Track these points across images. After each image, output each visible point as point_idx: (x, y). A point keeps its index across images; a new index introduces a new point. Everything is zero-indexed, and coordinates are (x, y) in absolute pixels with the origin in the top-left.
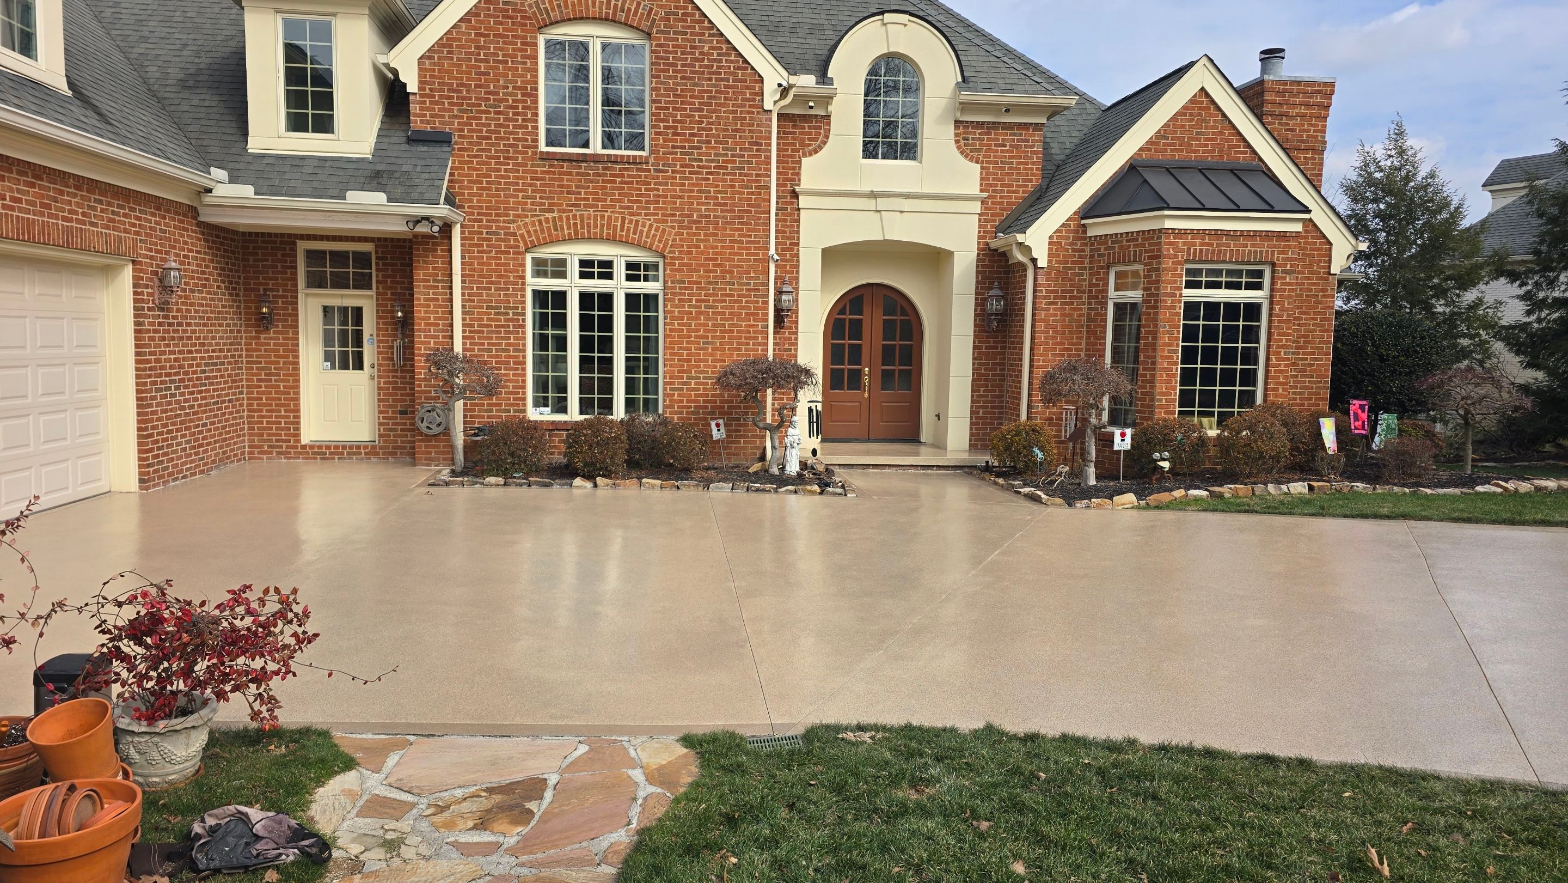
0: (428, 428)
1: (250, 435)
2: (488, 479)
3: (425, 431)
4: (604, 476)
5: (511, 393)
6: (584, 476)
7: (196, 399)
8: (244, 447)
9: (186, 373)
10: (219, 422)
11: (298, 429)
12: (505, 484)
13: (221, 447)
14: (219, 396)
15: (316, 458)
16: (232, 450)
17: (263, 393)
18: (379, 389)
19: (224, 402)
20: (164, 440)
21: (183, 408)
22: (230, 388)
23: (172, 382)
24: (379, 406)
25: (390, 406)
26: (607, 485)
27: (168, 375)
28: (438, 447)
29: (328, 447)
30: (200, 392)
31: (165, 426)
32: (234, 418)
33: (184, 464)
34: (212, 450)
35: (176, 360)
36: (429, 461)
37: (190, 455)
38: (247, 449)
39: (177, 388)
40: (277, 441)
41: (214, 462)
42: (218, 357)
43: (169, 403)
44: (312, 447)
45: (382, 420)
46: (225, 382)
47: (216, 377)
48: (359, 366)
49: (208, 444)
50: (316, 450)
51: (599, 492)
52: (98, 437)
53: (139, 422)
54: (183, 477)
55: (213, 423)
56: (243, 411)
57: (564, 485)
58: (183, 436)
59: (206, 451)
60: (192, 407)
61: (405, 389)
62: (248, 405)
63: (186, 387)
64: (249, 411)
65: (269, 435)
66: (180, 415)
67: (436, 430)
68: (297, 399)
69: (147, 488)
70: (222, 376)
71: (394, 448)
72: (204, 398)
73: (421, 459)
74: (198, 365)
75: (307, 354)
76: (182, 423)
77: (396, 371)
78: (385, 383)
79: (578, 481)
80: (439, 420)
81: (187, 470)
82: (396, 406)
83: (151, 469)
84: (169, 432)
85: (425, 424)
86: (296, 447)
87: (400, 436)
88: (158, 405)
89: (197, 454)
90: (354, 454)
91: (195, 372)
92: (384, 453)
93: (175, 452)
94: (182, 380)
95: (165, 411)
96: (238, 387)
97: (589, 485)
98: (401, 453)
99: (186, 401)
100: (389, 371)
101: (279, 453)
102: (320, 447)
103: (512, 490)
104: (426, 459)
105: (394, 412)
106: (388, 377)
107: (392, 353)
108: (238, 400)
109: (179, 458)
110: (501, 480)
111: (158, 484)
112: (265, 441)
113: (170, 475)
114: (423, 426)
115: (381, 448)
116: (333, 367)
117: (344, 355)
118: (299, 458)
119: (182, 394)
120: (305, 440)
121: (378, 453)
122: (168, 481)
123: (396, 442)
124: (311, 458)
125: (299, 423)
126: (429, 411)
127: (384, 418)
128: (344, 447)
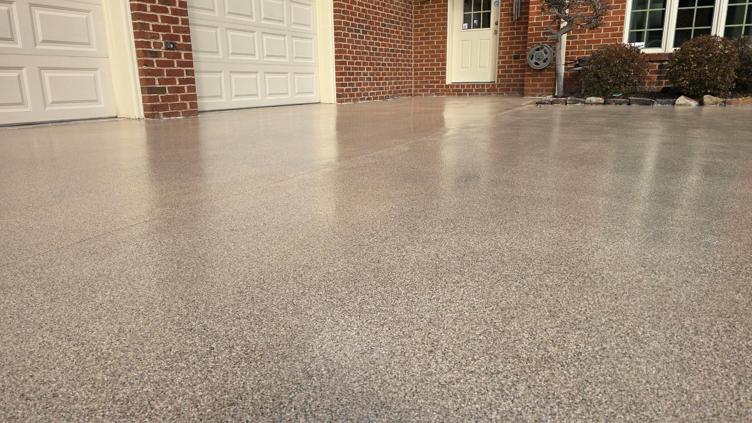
0: (536, 64)
1: (415, 78)
2: (589, 99)
3: (534, 66)
4: (711, 94)
5: (610, 30)
6: (688, 96)
7: (378, 44)
8: (411, 87)
9: (371, 23)
10: (395, 65)
11: (444, 73)
12: (605, 103)
13: (395, 83)
14: (395, 46)
15: (454, 94)
16: (403, 87)
17: (424, 48)
18: (500, 39)
19: (398, 51)
20: (354, 69)
21: (368, 48)
22: (403, 42)
23: (360, 26)
24: (499, 53)
25: (507, 53)
26: (716, 103)
27: (357, 20)
28: (542, 80)
29: (463, 86)
30: (381, 40)
31: (355, 58)
32: (405, 65)
33: (369, 89)
34: (390, 84)
35: (364, 11)
36: (534, 92)
37: (373, 84)
38: (413, 89)
39: (365, 32)
40: (431, 82)
41: (390, 92)
42: (395, 18)
43: (358, 42)
44: (452, 86)
45: (500, 64)
46: (400, 37)
47: (393, 32)
48: (487, 24)
49: (386, 79)
50: (455, 88)
51: (706, 109)
52: (310, 61)
53: (336, 52)
54: (368, 99)
55: (390, 65)
56: (412, 61)
57: (666, 103)
58: (368, 69)
59: (384, 84)
60: (375, 49)
61: (519, 38)
62: (416, 57)
63: (371, 33)
64: (415, 61)
65: (426, 78)
66: (366, 53)
67: (542, 65)
68: (445, 51)
69: (341, 101)
70: (397, 32)
71: (508, 85)
72: (384, 45)
73: (528, 90)
74: (380, 19)
75: (453, 19)
76: (368, 59)
77: (513, 24)
78: (505, 34)
79: (682, 100)
80: (545, 56)
81: (371, 94)
82: (511, 53)
83: (344, 88)
84: (358, 64)
85: (534, 60)
86: (442, 87)
87: (512, 76)
88: (349, 41)
89: (378, 84)
90: (480, 90)
91: (378, 24)
92: (501, 90)
93: (362, 79)
94: (368, 27)
95: (355, 47)
96: (408, 43)
97: (693, 103)
98: (513, 90)
99: (371, 44)
100: (509, 24)
101: (432, 91)
102: (458, 86)
103: (612, 107)
104: (533, 91)
105: (509, 58)
106: (507, 29)
107: (512, 10)
108: (408, 52)
109: (366, 84)
110: (601, 100)
111: (349, 100)
112: (424, 82)
113: (359, 95)
114: (532, 63)
115: (499, 86)
116: (469, 27)
117: (477, 16)
118: (444, 94)
119: (368, 38)
120: (449, 81)
121: (496, 90)
122: (357, 99)
123: (510, 81)
124: (451, 94)
125: (445, 69)
126: (538, 50)
127: (502, 62)
128: (473, 86)
